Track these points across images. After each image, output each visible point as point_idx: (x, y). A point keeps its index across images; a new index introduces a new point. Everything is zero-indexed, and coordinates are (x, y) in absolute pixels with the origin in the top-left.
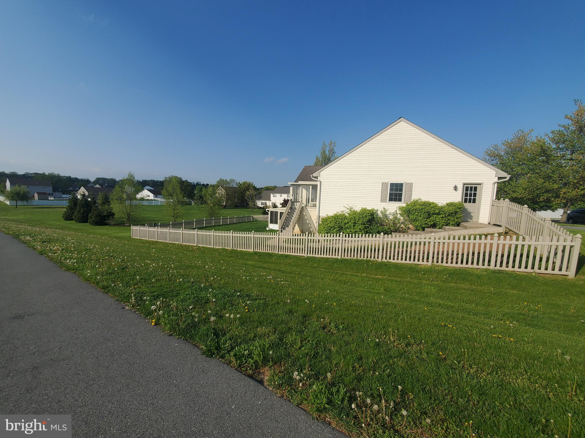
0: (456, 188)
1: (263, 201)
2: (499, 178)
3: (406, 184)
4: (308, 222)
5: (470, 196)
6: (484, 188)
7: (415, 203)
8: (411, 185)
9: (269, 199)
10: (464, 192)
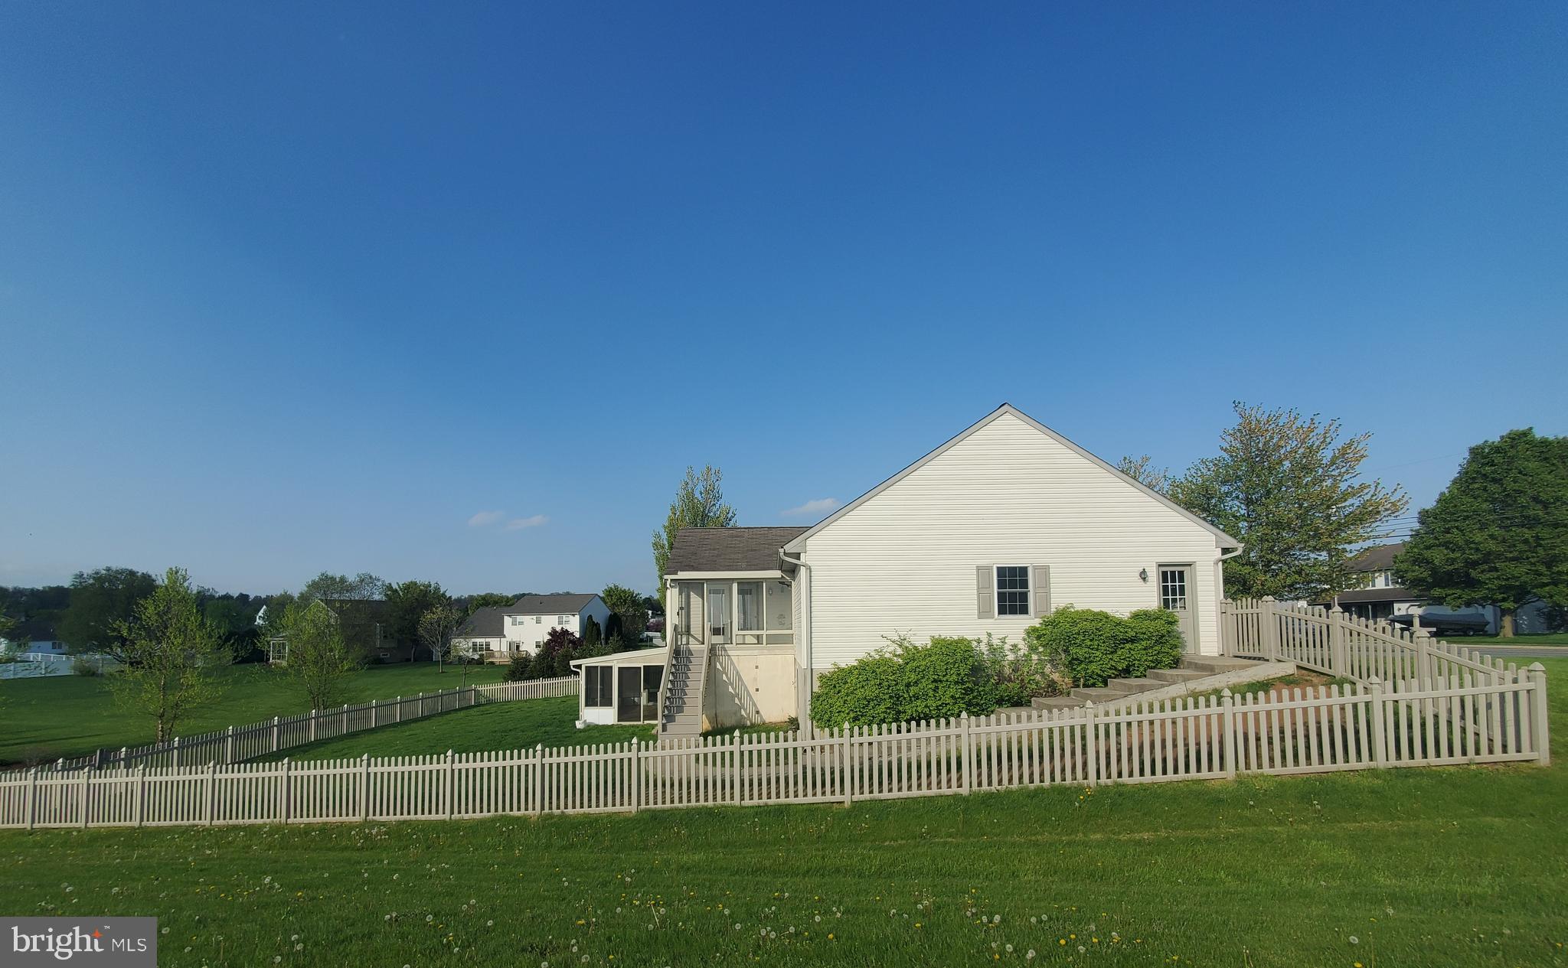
0: (1143, 576)
1: (478, 640)
2: (1225, 551)
3: (1035, 568)
4: (731, 690)
5: (1174, 593)
6: (1198, 573)
7: (1062, 613)
8: (1045, 570)
9: (499, 633)
10: (1162, 584)
